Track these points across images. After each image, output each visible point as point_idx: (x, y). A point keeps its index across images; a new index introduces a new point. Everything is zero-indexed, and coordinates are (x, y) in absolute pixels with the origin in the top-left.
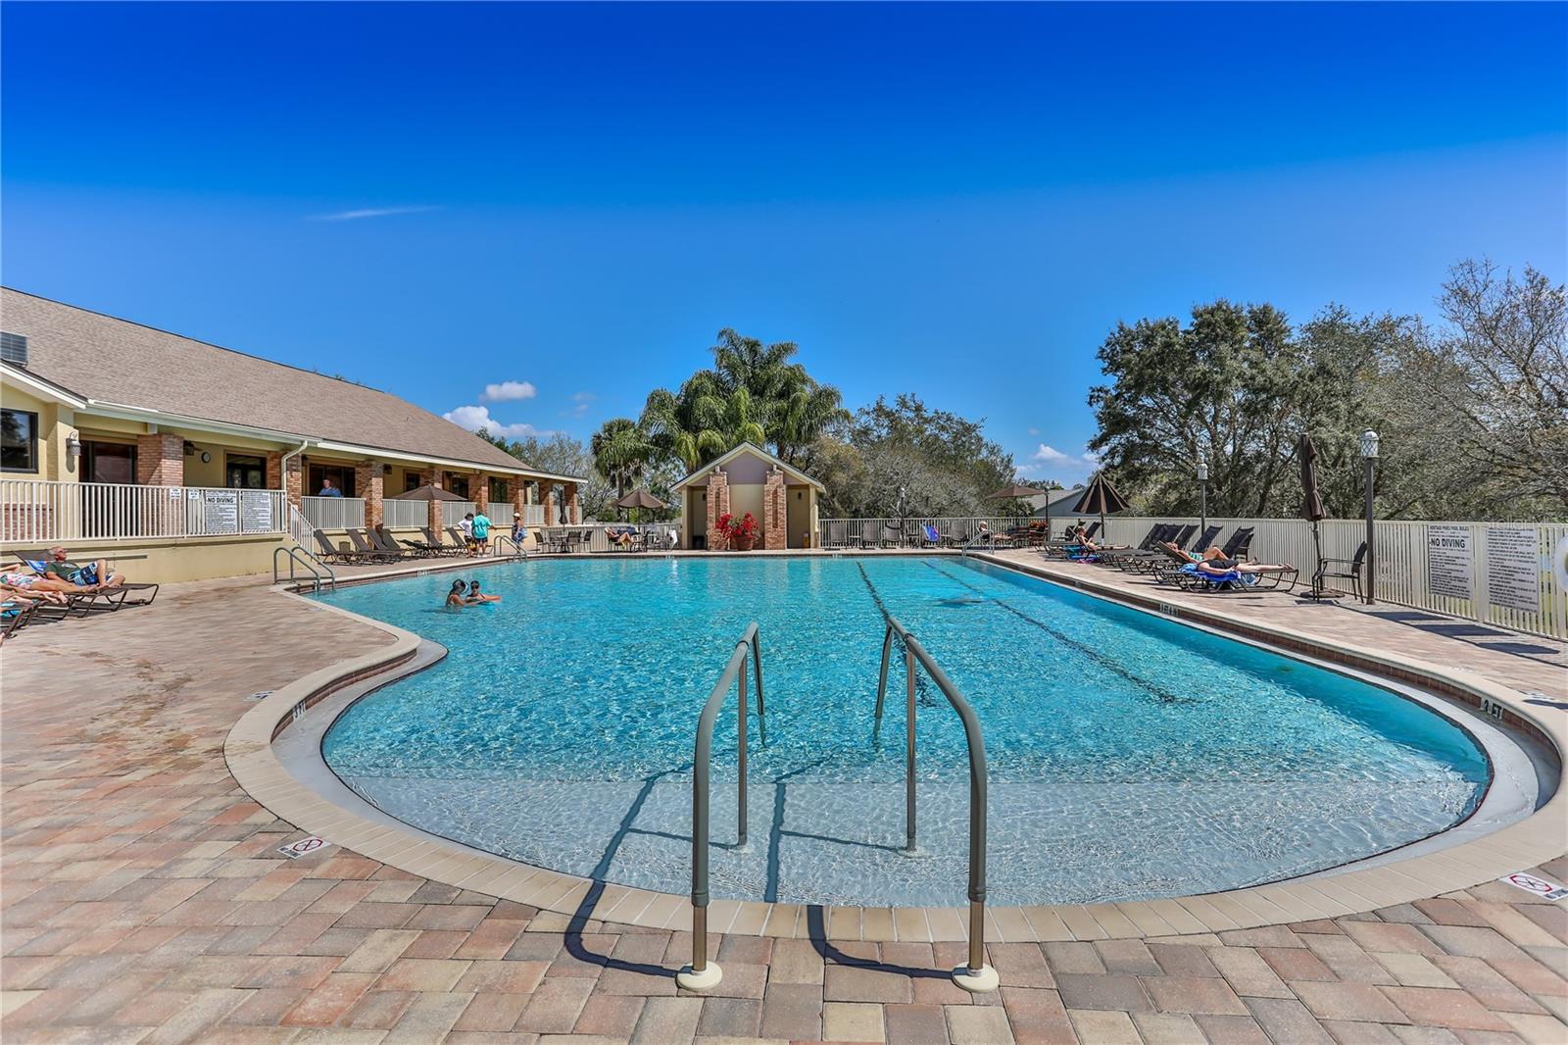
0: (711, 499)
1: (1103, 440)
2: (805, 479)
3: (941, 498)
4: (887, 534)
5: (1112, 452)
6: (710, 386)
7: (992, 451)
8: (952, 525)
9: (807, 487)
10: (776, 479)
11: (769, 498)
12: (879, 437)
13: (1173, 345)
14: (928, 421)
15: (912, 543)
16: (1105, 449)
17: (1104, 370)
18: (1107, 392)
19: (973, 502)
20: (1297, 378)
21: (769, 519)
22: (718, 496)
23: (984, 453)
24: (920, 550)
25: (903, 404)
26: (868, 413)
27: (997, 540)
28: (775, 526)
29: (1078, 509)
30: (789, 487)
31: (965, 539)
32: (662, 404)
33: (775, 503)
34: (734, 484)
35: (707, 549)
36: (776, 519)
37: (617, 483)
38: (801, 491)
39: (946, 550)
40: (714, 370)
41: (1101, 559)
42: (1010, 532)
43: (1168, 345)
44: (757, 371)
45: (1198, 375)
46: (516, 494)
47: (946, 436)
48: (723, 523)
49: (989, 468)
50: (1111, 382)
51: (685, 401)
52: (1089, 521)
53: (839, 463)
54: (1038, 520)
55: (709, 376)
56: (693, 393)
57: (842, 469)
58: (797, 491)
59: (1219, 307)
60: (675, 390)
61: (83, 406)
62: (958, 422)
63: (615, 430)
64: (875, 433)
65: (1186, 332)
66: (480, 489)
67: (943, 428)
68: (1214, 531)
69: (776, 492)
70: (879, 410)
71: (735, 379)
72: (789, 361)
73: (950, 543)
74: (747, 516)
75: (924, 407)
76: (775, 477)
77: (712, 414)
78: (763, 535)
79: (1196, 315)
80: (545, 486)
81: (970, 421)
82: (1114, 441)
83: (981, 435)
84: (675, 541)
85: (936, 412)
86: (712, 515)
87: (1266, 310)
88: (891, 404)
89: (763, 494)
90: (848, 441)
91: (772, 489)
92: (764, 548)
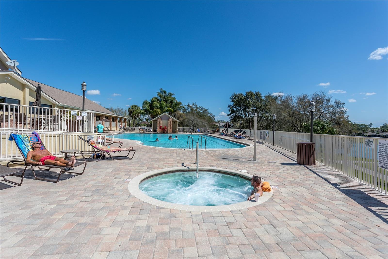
0: (158, 123)
1: (230, 114)
2: (176, 120)
3: (201, 124)
4: (191, 130)
5: (231, 117)
6: (156, 100)
7: (210, 115)
8: (202, 129)
9: (176, 121)
10: (170, 120)
11: (169, 123)
12: (188, 111)
13: (242, 98)
14: (198, 108)
15: (195, 132)
16: (230, 116)
17: (231, 101)
18: (231, 106)
19: (207, 125)
20: (261, 106)
21: (169, 127)
22: (159, 123)
23: (209, 115)
24: (197, 133)
25: (193, 104)
26: (186, 106)
27: (210, 132)
28: (170, 128)
29: (224, 127)
30: (173, 121)
31: (205, 132)
32: (146, 104)
33: (170, 124)
34: (163, 120)
35: (157, 132)
36: (170, 127)
37: (133, 118)
38: (175, 122)
39: (201, 133)
40: (157, 96)
41: (226, 135)
42: (213, 130)
43: (241, 98)
44: (166, 97)
45: (245, 104)
46: (116, 120)
47: (202, 111)
48: (160, 128)
49: (210, 118)
50: (232, 104)
51: (151, 103)
52: (226, 129)
53: (181, 116)
54: (218, 129)
55: (156, 98)
56: (153, 101)
57: (181, 118)
58: (174, 122)
59: (250, 92)
60: (149, 101)
61: (59, 104)
62: (204, 109)
63: (133, 107)
64: (187, 110)
65: (245, 96)
66: (110, 119)
67: (201, 110)
68: (242, 131)
69: (170, 122)
70: (188, 105)
71: (161, 99)
72: (173, 96)
73: (202, 132)
74: (165, 126)
75: (198, 105)
76: (170, 119)
77: (156, 106)
78: (168, 130)
79: (246, 93)
80: (121, 119)
81: (206, 109)
82: (232, 115)
83: (209, 111)
84: (151, 131)
85: (200, 106)
86: (158, 126)
87: (258, 93)
88: (191, 105)
89: (168, 122)
90: (182, 112)
91: (170, 121)
92: (168, 132)
